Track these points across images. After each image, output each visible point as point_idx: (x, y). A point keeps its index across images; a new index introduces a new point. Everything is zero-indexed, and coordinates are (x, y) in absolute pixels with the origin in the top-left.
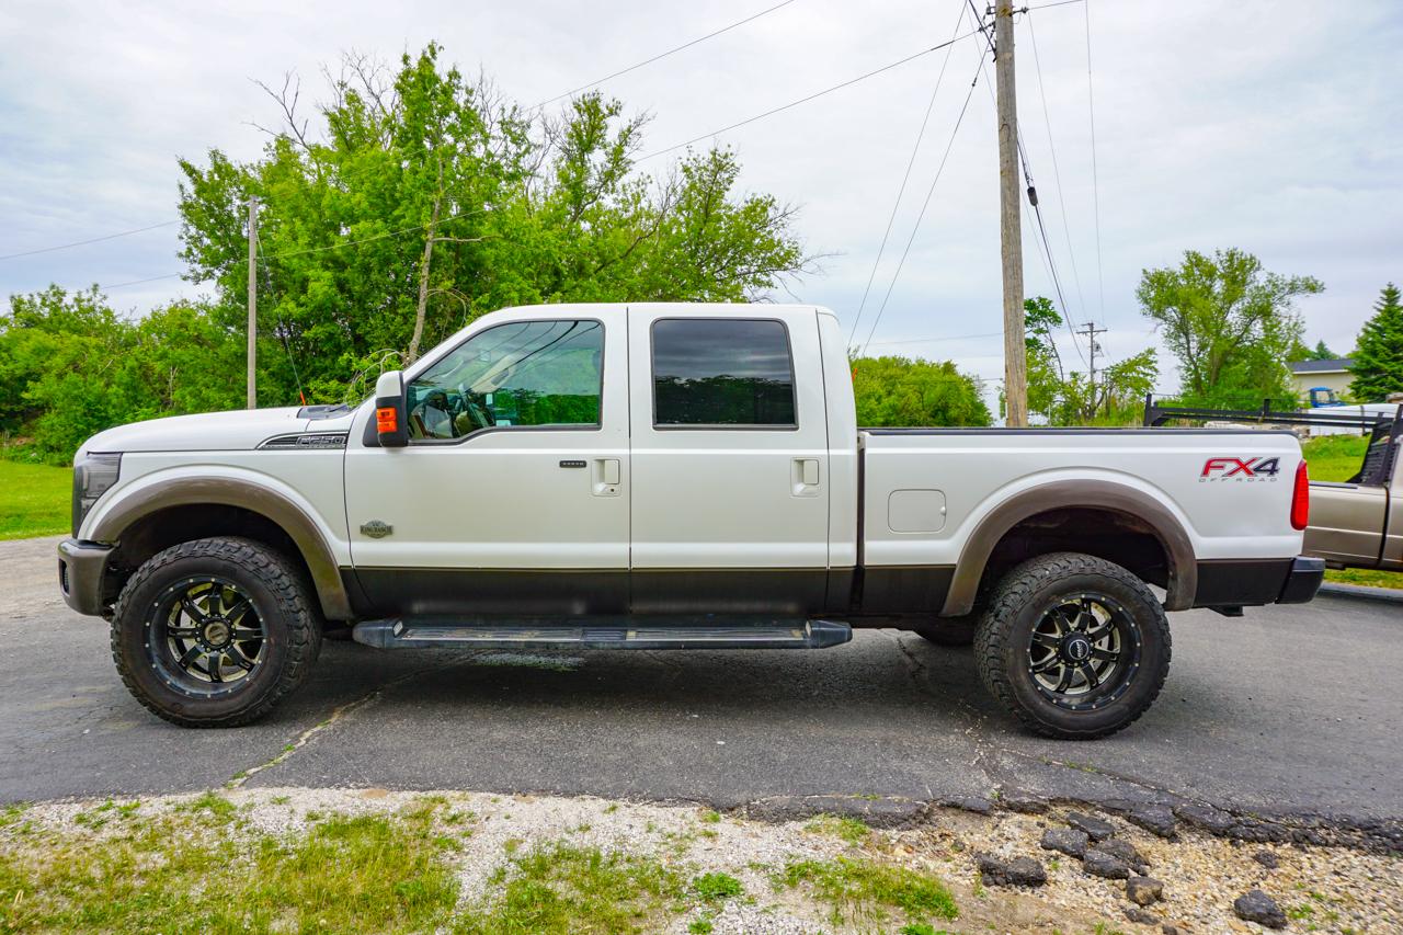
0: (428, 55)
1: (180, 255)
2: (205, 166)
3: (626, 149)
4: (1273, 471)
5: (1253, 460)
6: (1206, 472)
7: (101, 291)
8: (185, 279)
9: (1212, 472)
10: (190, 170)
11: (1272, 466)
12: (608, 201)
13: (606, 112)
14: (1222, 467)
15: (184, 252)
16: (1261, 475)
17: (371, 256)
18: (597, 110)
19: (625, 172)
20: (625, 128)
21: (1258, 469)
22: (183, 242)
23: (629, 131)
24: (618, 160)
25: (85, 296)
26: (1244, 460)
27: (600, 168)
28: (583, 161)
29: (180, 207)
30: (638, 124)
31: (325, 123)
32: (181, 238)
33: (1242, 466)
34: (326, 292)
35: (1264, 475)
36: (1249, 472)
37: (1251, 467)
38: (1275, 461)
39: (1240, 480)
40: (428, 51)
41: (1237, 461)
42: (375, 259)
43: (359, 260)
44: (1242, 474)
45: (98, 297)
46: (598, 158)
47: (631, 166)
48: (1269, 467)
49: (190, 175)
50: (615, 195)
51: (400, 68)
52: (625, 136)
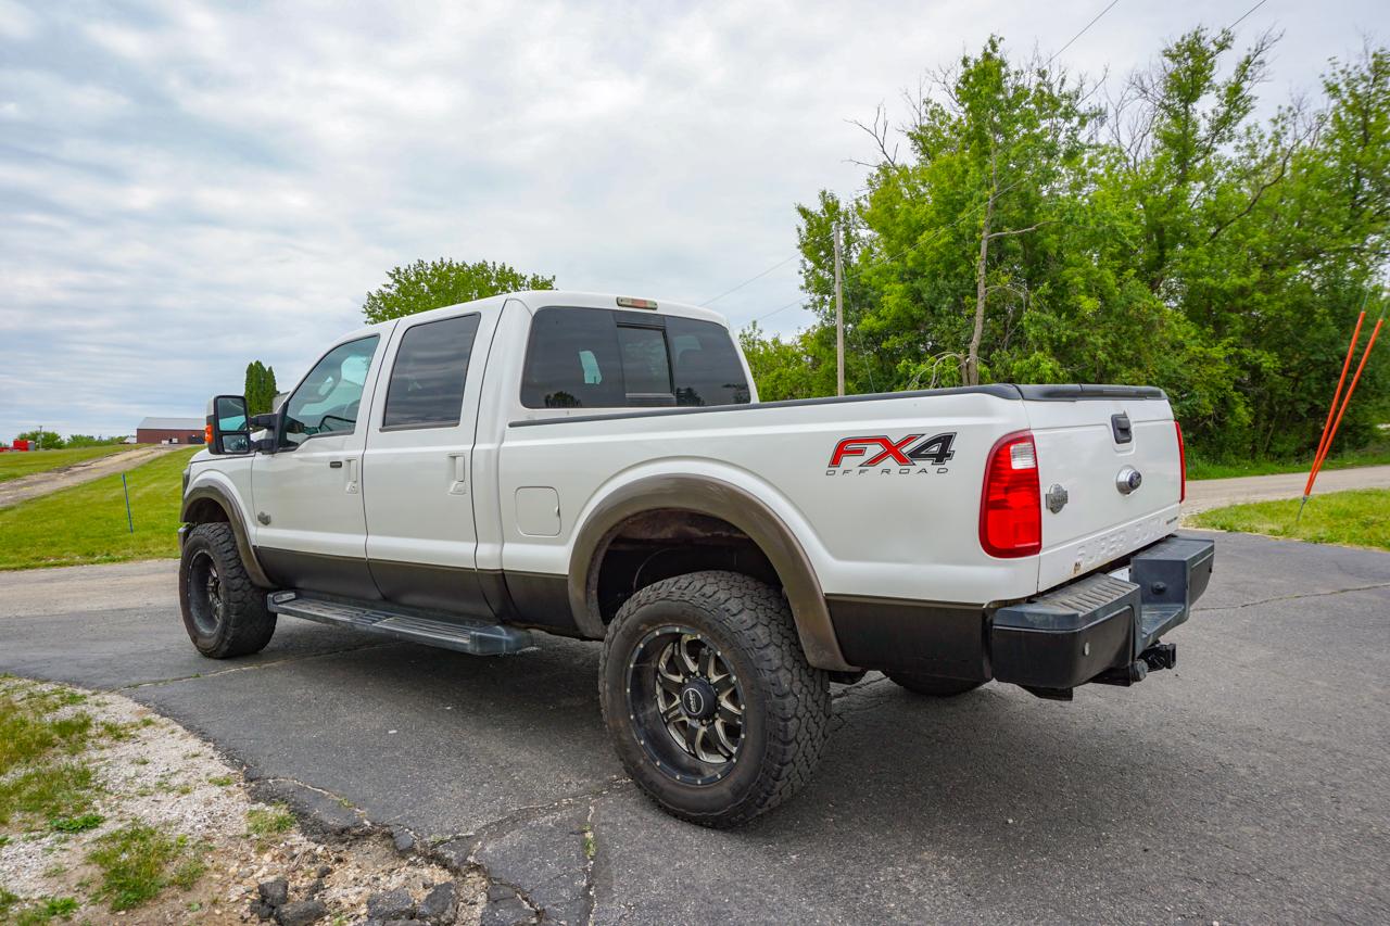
0: (989, 50)
1: (802, 288)
2: (816, 207)
3: (1245, 85)
4: (943, 456)
5: (909, 439)
6: (836, 461)
7: (758, 326)
8: (806, 308)
9: (847, 461)
10: (804, 212)
11: (941, 448)
12: (1226, 151)
13: (1213, 48)
14: (860, 452)
15: (804, 284)
16: (921, 464)
17: (938, 263)
18: (1203, 52)
19: (1245, 113)
20: (1243, 59)
21: (916, 454)
22: (802, 276)
23: (1248, 62)
24: (1236, 99)
25: (747, 333)
26: (895, 440)
27: (1210, 115)
28: (1187, 113)
29: (799, 247)
30: (1258, 52)
31: (909, 142)
32: (800, 273)
33: (891, 449)
34: (897, 304)
35: (926, 464)
36: (901, 459)
37: (906, 450)
38: (946, 440)
39: (888, 471)
40: (989, 46)
41: (884, 441)
42: (942, 264)
43: (928, 269)
44: (890, 462)
45: (757, 332)
46: (1207, 106)
47: (1253, 103)
48: (935, 449)
49: (805, 217)
50: (1235, 142)
51: (961, 70)
52: (1243, 70)
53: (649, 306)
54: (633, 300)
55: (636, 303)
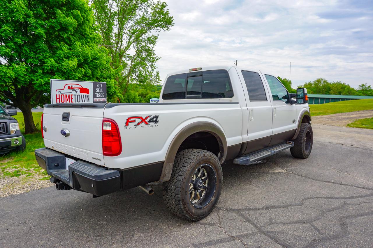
53: (198, 69)
54: (193, 69)
55: (194, 70)
